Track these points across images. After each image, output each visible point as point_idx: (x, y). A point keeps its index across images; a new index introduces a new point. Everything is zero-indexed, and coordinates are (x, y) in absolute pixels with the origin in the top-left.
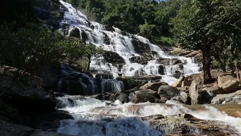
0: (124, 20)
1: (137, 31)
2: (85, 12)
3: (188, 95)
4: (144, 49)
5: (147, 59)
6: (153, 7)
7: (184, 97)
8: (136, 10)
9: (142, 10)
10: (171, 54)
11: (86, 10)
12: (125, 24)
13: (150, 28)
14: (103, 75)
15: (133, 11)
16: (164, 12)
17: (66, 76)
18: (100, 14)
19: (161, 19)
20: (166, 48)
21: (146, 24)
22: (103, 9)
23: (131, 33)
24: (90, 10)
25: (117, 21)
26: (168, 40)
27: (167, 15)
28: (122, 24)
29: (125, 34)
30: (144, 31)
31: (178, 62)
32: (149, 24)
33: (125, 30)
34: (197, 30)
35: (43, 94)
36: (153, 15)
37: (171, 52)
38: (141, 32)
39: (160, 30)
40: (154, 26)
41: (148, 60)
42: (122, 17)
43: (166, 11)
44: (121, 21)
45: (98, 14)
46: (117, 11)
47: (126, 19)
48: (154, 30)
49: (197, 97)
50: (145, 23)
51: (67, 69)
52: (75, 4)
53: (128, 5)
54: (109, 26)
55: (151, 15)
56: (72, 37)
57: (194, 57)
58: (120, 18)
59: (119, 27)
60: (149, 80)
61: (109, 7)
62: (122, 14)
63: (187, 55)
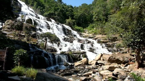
0: (57, 15)
1: (65, 23)
6: (72, 10)
9: (67, 11)
10: (83, 37)
11: (34, 7)
12: (58, 18)
13: (72, 21)
15: (62, 11)
16: (79, 13)
19: (77, 17)
20: (80, 33)
22: (44, 7)
23: (62, 24)
26: (81, 29)
27: (80, 15)
28: (56, 17)
29: (58, 24)
30: (69, 22)
32: (72, 19)
33: (58, 22)
37: (84, 35)
38: (67, 23)
39: (76, 23)
40: (74, 20)
41: (73, 40)
42: (56, 14)
45: (41, 10)
46: (53, 10)
47: (59, 15)
48: (74, 23)
50: (69, 19)
53: (60, 7)
54: (49, 18)
55: (72, 14)
56: (28, 24)
57: (97, 40)
58: (55, 14)
59: (54, 19)
60: (80, 54)
61: (48, 7)
62: (56, 12)
63: (93, 38)
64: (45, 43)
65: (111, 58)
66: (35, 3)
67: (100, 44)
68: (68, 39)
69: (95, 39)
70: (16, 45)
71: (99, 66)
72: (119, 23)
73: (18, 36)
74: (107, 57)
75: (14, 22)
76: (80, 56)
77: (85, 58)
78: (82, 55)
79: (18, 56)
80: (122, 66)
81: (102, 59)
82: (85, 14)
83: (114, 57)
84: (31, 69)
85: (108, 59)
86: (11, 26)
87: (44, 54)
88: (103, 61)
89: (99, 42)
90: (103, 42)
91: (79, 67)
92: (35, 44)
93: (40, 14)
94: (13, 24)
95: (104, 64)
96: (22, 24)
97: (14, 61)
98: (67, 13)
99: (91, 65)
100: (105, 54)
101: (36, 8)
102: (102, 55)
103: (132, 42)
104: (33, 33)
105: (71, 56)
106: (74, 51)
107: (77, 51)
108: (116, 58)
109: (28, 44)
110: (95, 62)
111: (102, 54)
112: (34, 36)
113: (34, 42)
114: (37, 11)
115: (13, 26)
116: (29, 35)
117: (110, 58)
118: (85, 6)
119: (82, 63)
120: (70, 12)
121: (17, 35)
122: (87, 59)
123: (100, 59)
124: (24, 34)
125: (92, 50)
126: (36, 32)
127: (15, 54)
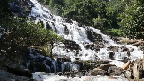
0: (81, 14)
1: (92, 24)
2: (49, 8)
3: (132, 73)
4: (97, 38)
5: (100, 46)
6: (105, 4)
7: (128, 75)
8: (90, 6)
9: (96, 6)
10: (120, 43)
11: (50, 6)
12: (82, 18)
13: (102, 21)
14: (63, 59)
15: (88, 7)
16: (114, 8)
17: (33, 59)
18: (61, 9)
19: (111, 14)
20: (116, 38)
21: (99, 17)
22: (63, 5)
23: (86, 25)
24: (53, 6)
25: (75, 15)
26: (118, 31)
27: (116, 11)
29: (81, 26)
31: (126, 49)
32: (102, 18)
33: (81, 23)
34: (139, 23)
35: (23, 67)
36: (104, 11)
37: (120, 41)
38: (95, 24)
39: (111, 23)
40: (106, 19)
41: (100, 48)
42: (79, 12)
43: (116, 7)
44: (78, 15)
45: (59, 9)
46: (75, 7)
47: (83, 13)
49: (138, 75)
50: (97, 17)
51: (34, 54)
52: (41, 1)
53: (84, 2)
54: (68, 19)
58: (77, 12)
59: (77, 20)
60: (101, 64)
61: (69, 3)
62: (79, 10)
63: (134, 44)
68: (93, 46)
69: (137, 45)
93: (57, 15)
98: (96, 9)
114: (53, 11)
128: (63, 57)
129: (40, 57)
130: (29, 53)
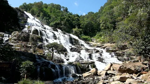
0: (64, 25)
1: (72, 32)
5: (80, 49)
9: (73, 20)
11: (40, 18)
13: (79, 30)
14: (57, 60)
15: (68, 20)
18: (49, 21)
19: (84, 26)
20: (88, 42)
22: (50, 17)
26: (88, 38)
27: (87, 24)
28: (63, 27)
30: (76, 32)
32: (78, 28)
33: (65, 31)
37: (91, 45)
39: (83, 32)
40: (81, 29)
42: (62, 23)
43: (87, 21)
44: (62, 25)
45: (47, 21)
46: (59, 20)
47: (65, 25)
48: (81, 32)
50: (76, 28)
51: (39, 59)
52: (33, 14)
53: (66, 17)
54: (55, 28)
55: (78, 23)
56: (34, 35)
57: (105, 49)
59: (60, 29)
60: (89, 64)
61: (54, 17)
62: (62, 22)
63: (101, 47)
64: (52, 54)
65: (122, 68)
66: (41, 14)
67: (109, 53)
68: (75, 49)
69: (104, 48)
70: (22, 57)
71: (109, 76)
72: (128, 30)
73: (25, 47)
74: (117, 67)
75: (20, 33)
76: (88, 66)
77: (94, 69)
78: (91, 66)
79: (24, 68)
80: (134, 75)
81: (112, 69)
82: (92, 23)
83: (124, 67)
84: (38, 81)
85: (118, 69)
86: (18, 37)
87: (51, 65)
88: (113, 71)
89: (108, 51)
90: (112, 51)
91: (88, 78)
92: (42, 54)
93: (46, 25)
94: (20, 36)
95: (114, 75)
96: (29, 35)
97: (21, 74)
98: (73, 22)
99: (101, 75)
100: (115, 63)
101: (42, 19)
102: (111, 65)
103: (143, 50)
104: (40, 43)
105: (79, 67)
106: (82, 61)
107: (85, 61)
108: (128, 67)
109: (34, 55)
110: (104, 73)
111: (112, 63)
112: (41, 47)
113: (41, 53)
114: (43, 21)
115: (20, 37)
116: (35, 45)
117: (120, 68)
118: (92, 15)
119: (90, 74)
120: (76, 21)
121: (23, 47)
122: (97, 69)
123: (109, 69)
124: (30, 45)
125: (101, 60)
126: (43, 42)
127: (21, 66)
128: (57, 58)
129: (45, 61)
130: (36, 58)
